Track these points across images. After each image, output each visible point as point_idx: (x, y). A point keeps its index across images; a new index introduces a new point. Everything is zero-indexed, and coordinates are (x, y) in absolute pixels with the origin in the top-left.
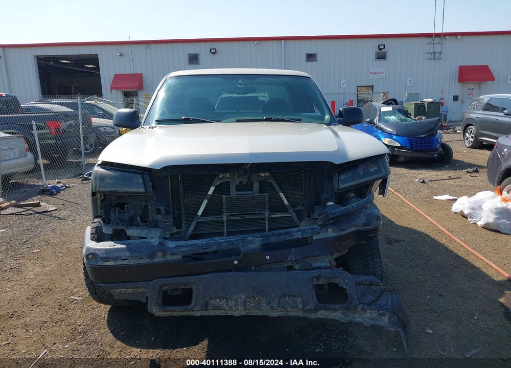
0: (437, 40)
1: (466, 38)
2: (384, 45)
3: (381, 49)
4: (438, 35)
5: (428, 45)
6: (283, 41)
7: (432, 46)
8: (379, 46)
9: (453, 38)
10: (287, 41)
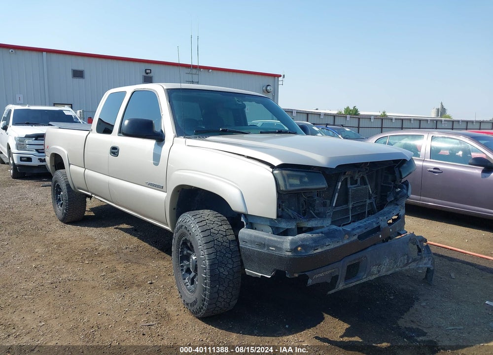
0: (194, 71)
1: (215, 72)
2: (151, 70)
3: (147, 73)
4: (195, 67)
5: (187, 75)
6: (44, 53)
7: (190, 75)
8: (146, 70)
9: (207, 70)
10: (49, 54)
